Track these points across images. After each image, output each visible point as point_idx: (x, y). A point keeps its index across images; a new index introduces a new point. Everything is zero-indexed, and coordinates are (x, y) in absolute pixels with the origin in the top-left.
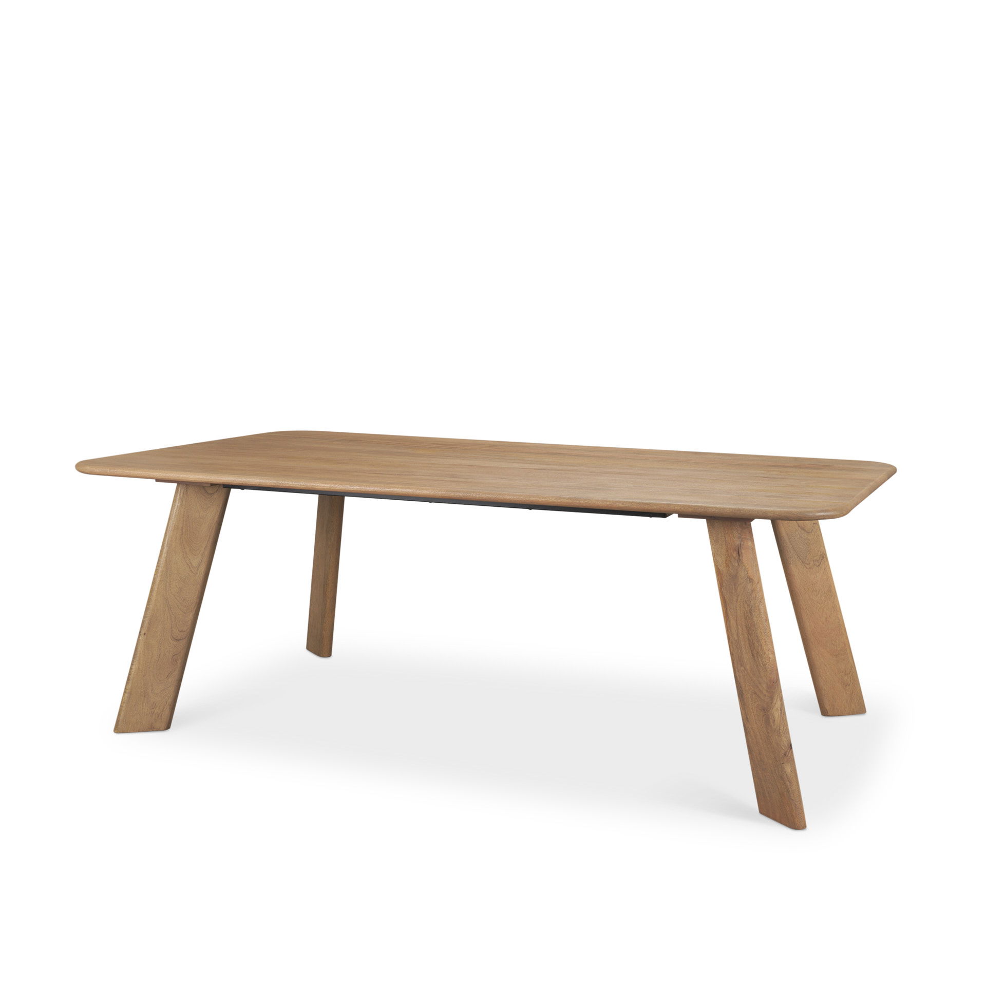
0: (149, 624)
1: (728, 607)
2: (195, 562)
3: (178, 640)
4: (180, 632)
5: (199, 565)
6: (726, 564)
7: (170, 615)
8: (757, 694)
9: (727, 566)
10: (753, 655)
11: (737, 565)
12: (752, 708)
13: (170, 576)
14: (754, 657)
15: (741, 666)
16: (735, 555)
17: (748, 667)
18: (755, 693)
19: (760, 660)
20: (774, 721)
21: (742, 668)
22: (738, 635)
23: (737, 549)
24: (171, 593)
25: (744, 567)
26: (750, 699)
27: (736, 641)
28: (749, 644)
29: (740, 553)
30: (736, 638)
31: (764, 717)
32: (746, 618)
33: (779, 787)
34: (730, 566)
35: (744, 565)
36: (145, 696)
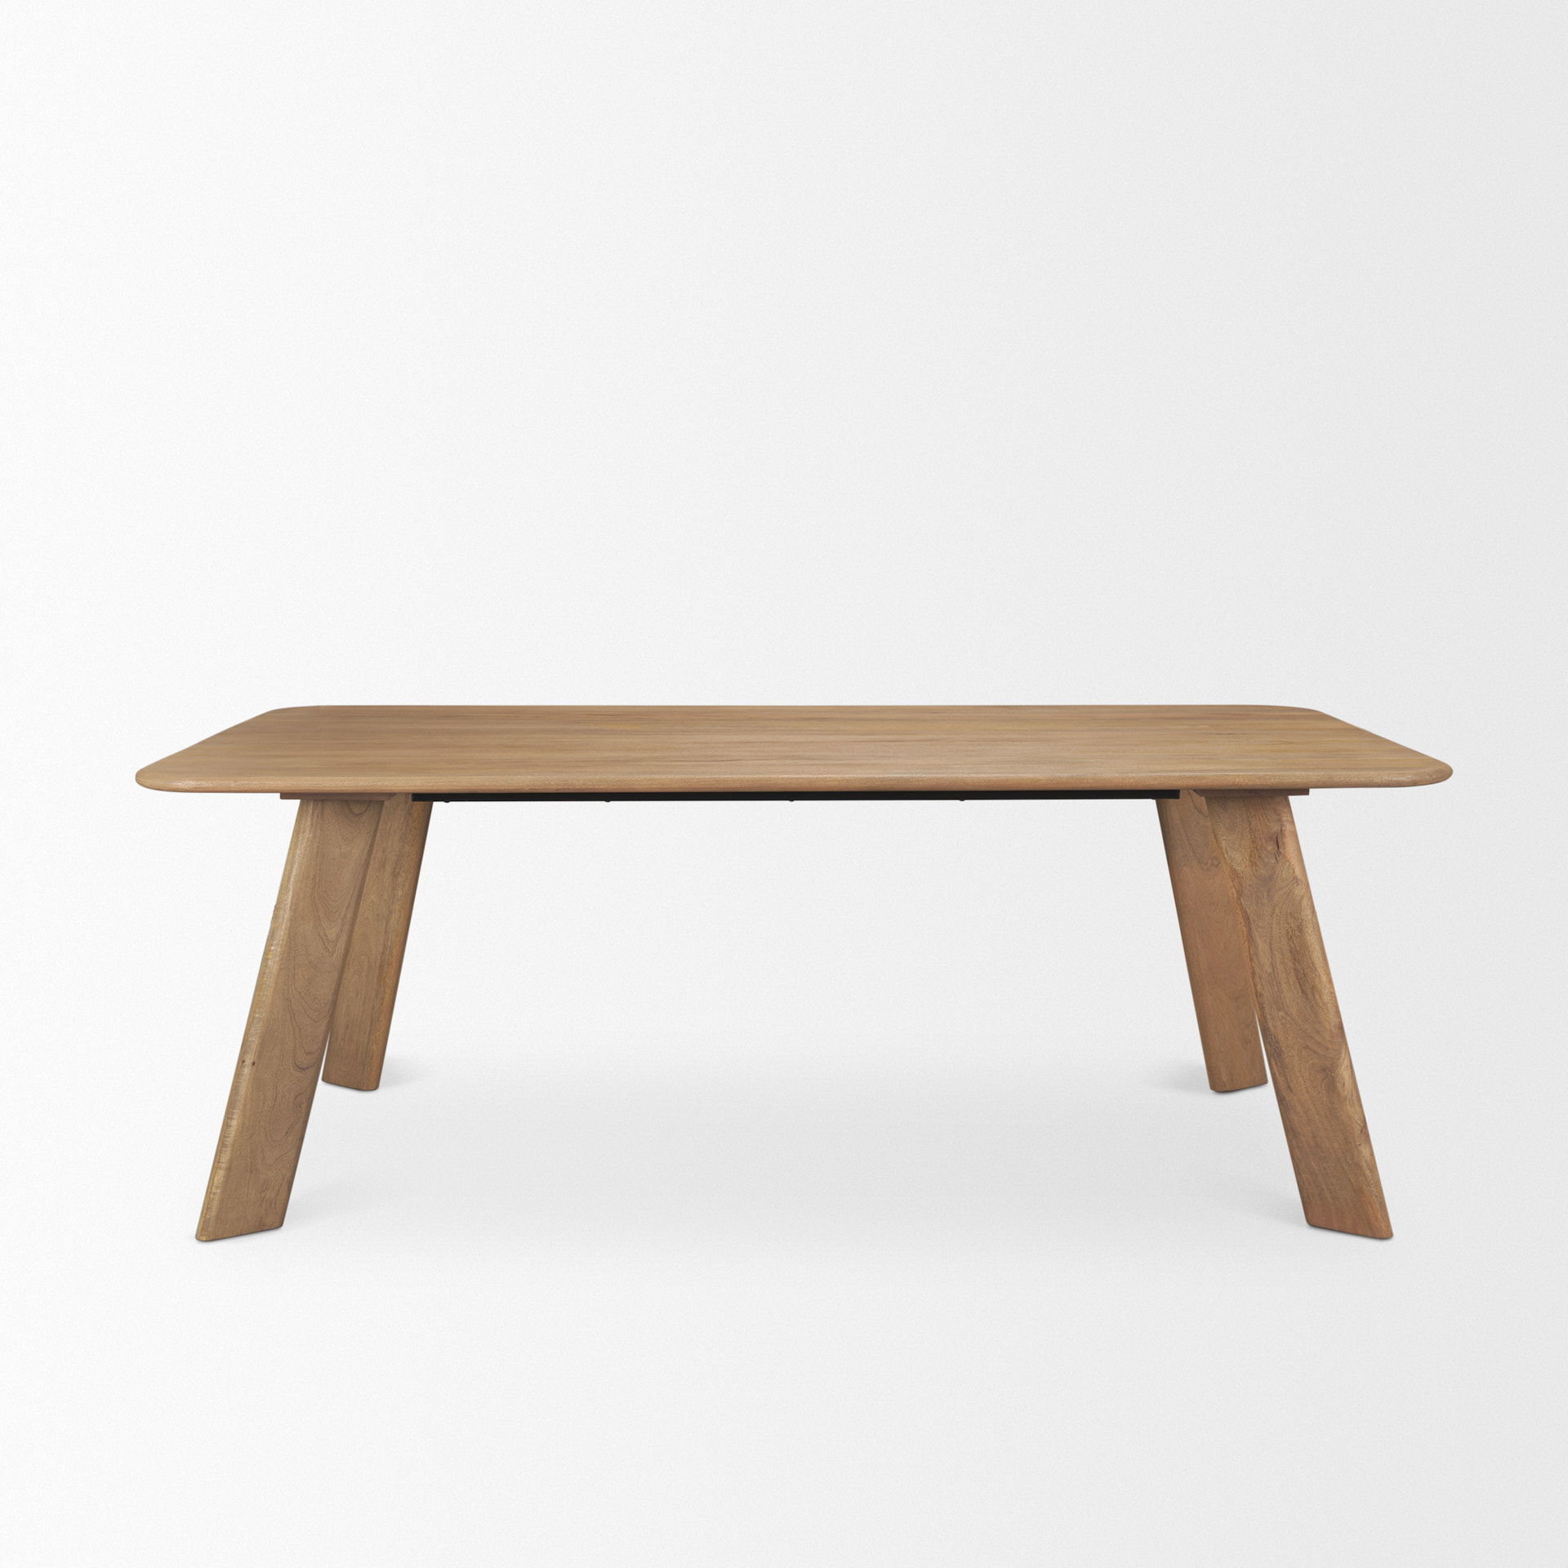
0: (262, 1045)
1: (1253, 926)
2: (332, 933)
3: (304, 1069)
4: (307, 1054)
5: (338, 937)
6: (1250, 861)
7: (294, 1028)
8: (1310, 1049)
9: (1253, 864)
10: (1304, 992)
11: (1273, 861)
12: (1300, 1071)
13: (295, 960)
14: (1306, 994)
15: (1279, 1010)
16: (1270, 847)
17: (1294, 1011)
18: (1307, 1047)
19: (1318, 997)
20: (1344, 1084)
21: (1281, 1014)
22: (1273, 965)
23: (1274, 837)
24: (296, 989)
25: (1287, 863)
26: (1297, 1058)
27: (1270, 974)
28: (1297, 976)
29: (1280, 843)
30: (1270, 970)
31: (1325, 1081)
32: (1290, 939)
33: (1352, 1180)
34: (1259, 864)
35: (1288, 861)
36: (251, 1172)
